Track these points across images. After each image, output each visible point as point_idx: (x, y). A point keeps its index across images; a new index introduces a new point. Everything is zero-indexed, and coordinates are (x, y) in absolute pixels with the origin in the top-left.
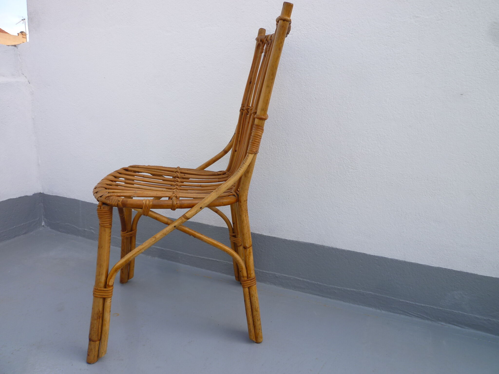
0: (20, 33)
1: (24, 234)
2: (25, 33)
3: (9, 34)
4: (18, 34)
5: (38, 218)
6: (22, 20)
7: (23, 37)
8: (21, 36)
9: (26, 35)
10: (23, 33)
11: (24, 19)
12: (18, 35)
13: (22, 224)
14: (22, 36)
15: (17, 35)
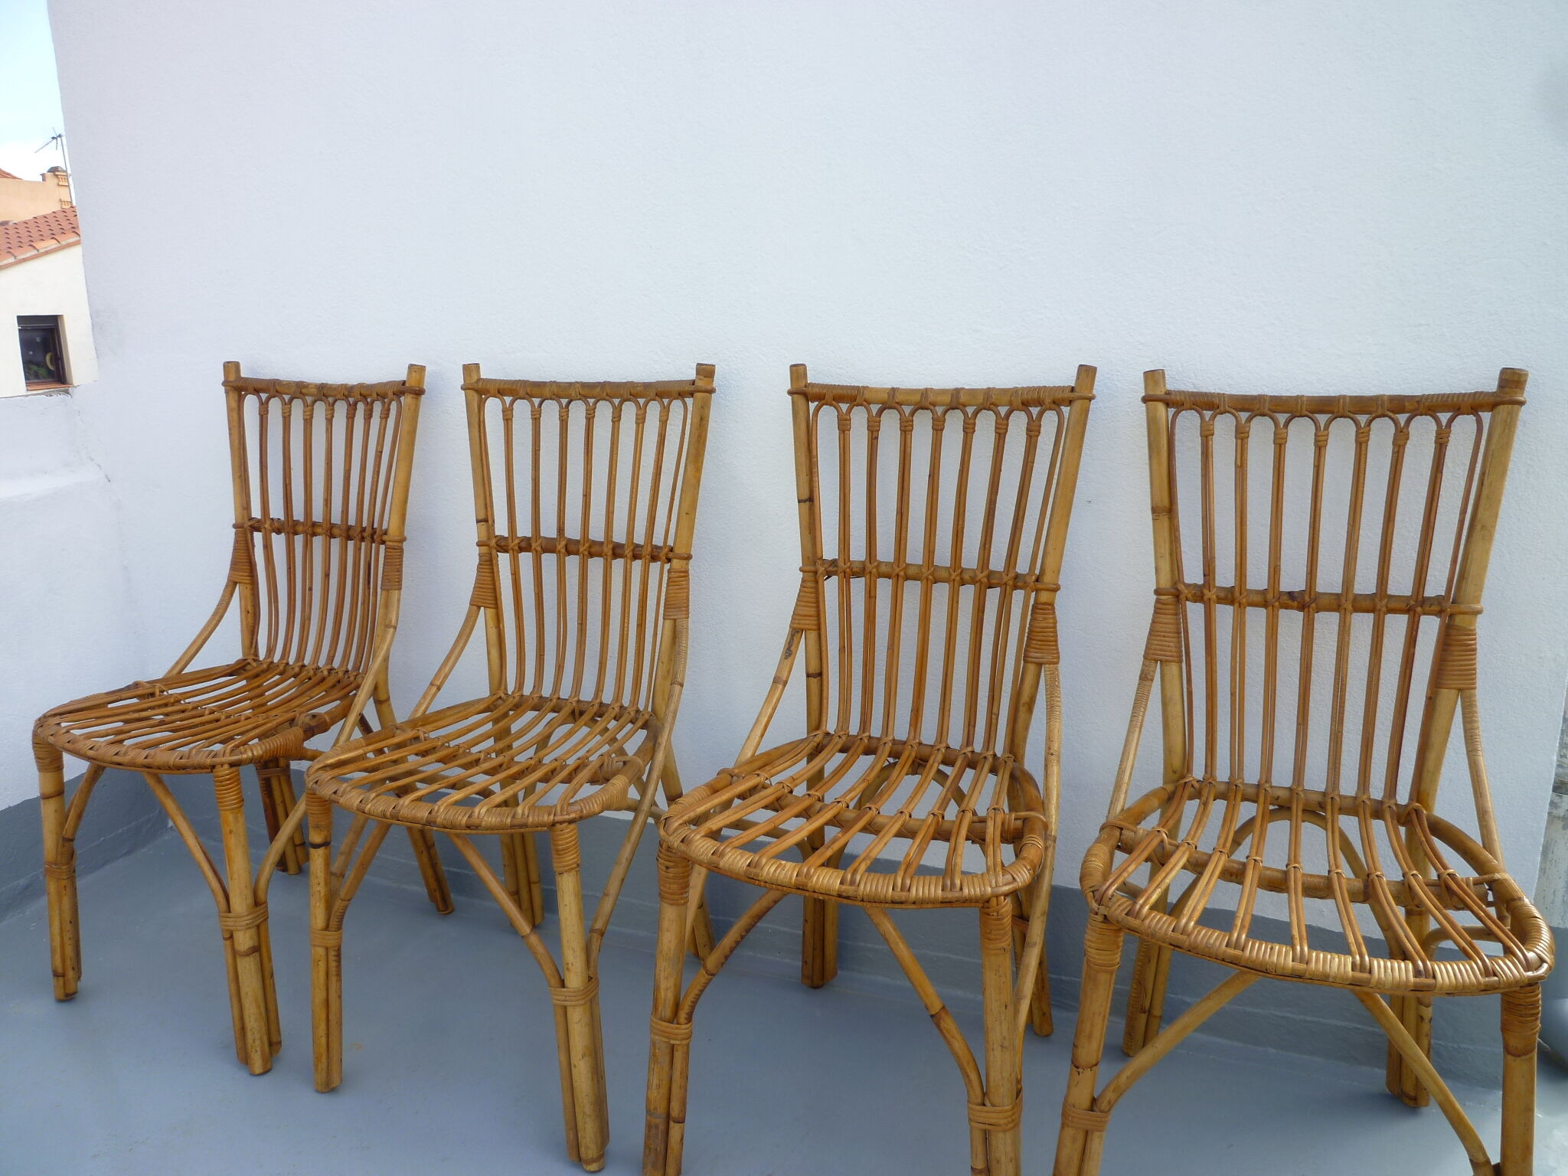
0: (48, 172)
1: (125, 854)
2: (64, 171)
3: (14, 178)
4: (43, 175)
5: (157, 811)
6: (53, 138)
7: (61, 183)
8: (51, 180)
9: (66, 177)
10: (58, 171)
11: (60, 136)
12: (44, 180)
13: (120, 831)
14: (55, 181)
15: (41, 180)
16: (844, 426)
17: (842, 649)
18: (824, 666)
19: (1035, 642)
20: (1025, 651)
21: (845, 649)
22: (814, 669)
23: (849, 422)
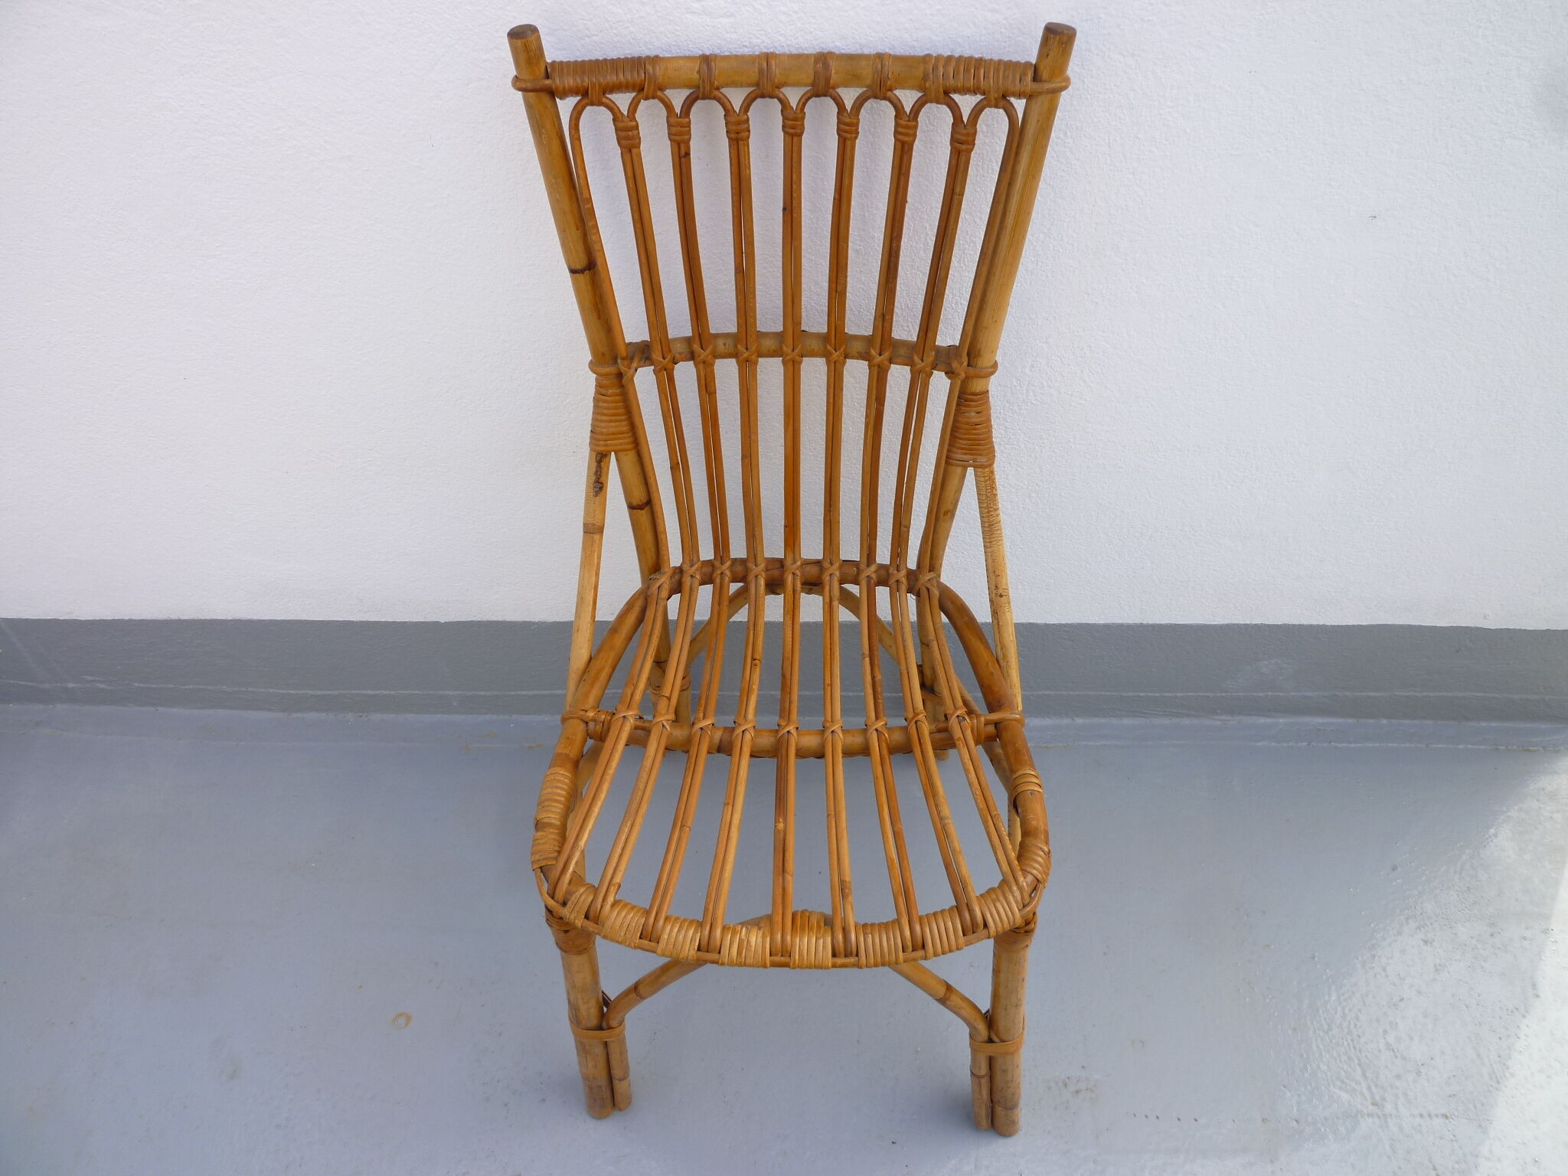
16: (628, 139)
17: (674, 468)
18: (653, 489)
19: (961, 441)
20: (948, 451)
21: (679, 466)
22: (639, 496)
23: (635, 132)
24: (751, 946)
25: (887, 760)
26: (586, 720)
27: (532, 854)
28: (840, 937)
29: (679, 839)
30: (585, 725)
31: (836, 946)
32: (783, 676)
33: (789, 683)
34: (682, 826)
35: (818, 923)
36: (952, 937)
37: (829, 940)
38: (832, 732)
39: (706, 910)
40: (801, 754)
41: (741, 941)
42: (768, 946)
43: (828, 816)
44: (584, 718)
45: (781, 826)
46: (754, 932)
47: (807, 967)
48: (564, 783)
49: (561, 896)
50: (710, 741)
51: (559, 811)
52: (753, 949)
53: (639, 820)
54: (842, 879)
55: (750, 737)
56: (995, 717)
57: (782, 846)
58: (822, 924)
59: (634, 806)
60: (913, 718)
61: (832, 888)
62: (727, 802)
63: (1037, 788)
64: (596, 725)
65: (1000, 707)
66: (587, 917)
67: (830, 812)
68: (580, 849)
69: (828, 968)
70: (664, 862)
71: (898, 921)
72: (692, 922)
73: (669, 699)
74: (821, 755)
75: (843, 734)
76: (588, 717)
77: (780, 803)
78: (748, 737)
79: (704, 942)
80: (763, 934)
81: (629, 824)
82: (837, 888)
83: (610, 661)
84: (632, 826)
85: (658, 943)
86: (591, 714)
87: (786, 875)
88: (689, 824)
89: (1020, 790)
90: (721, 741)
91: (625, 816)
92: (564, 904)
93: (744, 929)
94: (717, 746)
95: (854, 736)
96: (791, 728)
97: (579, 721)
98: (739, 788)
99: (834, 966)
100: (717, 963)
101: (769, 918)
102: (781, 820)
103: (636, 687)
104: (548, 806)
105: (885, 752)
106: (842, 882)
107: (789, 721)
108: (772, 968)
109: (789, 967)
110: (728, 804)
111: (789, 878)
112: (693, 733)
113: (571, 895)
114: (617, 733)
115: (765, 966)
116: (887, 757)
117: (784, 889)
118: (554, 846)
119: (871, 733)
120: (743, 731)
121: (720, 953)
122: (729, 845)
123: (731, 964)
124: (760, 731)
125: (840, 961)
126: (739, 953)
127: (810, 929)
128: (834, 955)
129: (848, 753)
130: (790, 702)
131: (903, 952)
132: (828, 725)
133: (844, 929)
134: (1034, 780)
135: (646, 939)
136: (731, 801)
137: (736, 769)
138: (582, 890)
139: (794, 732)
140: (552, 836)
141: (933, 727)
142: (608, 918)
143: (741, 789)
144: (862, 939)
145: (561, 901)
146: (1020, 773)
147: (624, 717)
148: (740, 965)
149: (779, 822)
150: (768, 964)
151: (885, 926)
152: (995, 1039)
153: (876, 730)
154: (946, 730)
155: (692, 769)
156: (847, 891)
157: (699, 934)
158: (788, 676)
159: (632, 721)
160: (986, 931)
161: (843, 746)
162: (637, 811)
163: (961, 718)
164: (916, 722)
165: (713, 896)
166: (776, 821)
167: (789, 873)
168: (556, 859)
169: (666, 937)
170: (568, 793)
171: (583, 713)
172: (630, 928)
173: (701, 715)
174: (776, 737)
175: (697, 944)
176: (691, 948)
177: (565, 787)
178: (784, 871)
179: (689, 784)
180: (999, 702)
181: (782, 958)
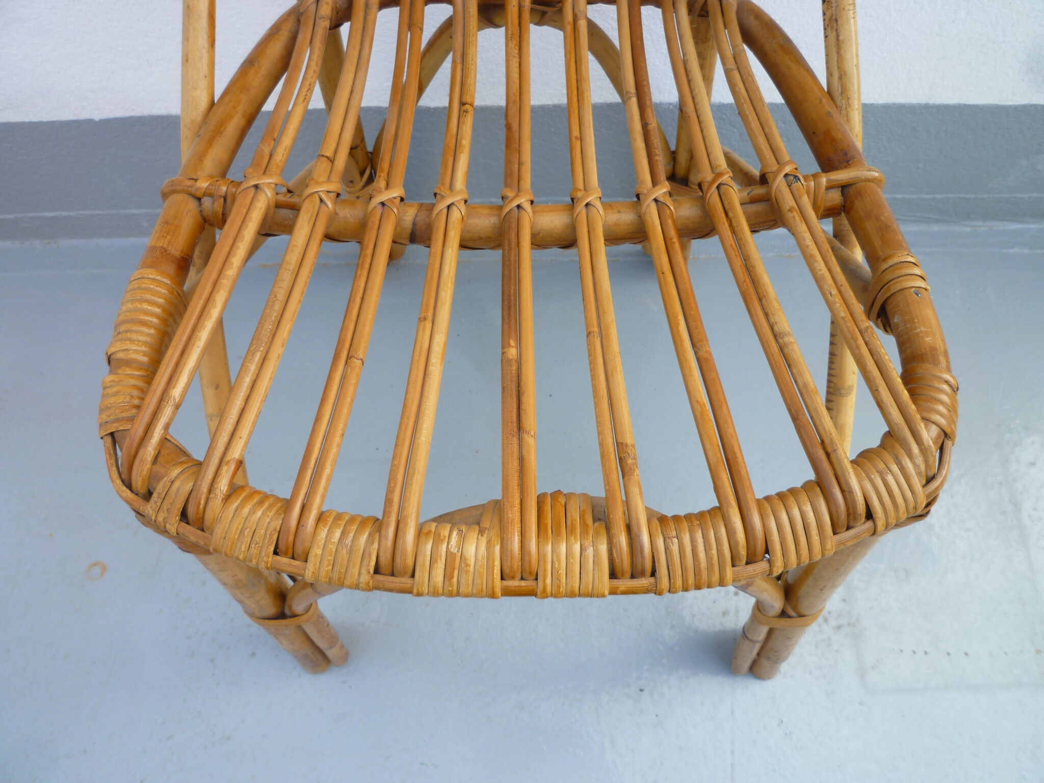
24: (467, 565)
25: (677, 246)
26: (199, 194)
27: (102, 411)
28: (622, 539)
29: (344, 378)
30: (197, 203)
31: (617, 561)
32: (509, 127)
33: (517, 136)
34: (349, 357)
35: (582, 517)
36: (815, 538)
37: (603, 548)
38: (587, 205)
39: (388, 502)
40: (539, 242)
41: (449, 555)
42: (497, 564)
43: (589, 334)
44: (193, 191)
45: (512, 352)
46: (473, 536)
47: (566, 596)
48: (159, 295)
49: (139, 484)
50: (397, 226)
51: (148, 339)
52: (471, 569)
53: (277, 350)
54: (620, 440)
55: (459, 216)
56: (841, 176)
57: (514, 385)
58: (589, 521)
59: (269, 327)
60: (714, 180)
61: (603, 456)
62: (422, 315)
63: (922, 284)
64: (213, 203)
65: (848, 161)
66: (184, 516)
67: (591, 329)
68: (171, 402)
69: (603, 596)
70: (317, 420)
71: (719, 511)
72: (364, 521)
73: (332, 161)
74: (569, 242)
75: (604, 209)
76: (198, 189)
77: (509, 315)
78: (456, 214)
79: (385, 560)
80: (489, 542)
81: (258, 357)
82: (612, 457)
83: (241, 109)
84: (264, 360)
85: (306, 561)
86: (203, 184)
87: (525, 436)
88: (360, 354)
89: (895, 288)
90: (414, 224)
91: (251, 345)
92: (148, 495)
93: (455, 533)
94: (409, 231)
95: (619, 212)
96: (523, 200)
97: (187, 196)
98: (443, 294)
99: (613, 592)
100: (410, 592)
101: (497, 507)
102: (512, 343)
103: (277, 141)
104: (126, 332)
105: (672, 233)
106: (620, 446)
107: (519, 191)
108: (503, 598)
109: (535, 595)
110: (425, 319)
111: (530, 440)
112: (369, 212)
113: (158, 481)
114: (245, 211)
115: (493, 596)
116: (675, 240)
117: (522, 460)
118: (132, 397)
119: (648, 205)
120: (449, 207)
121: (413, 576)
122: (426, 387)
123: (435, 593)
124: (475, 208)
125: (624, 583)
126: (447, 576)
127: (570, 531)
128: (613, 575)
129: (612, 239)
130: (520, 164)
131: (733, 566)
132: (579, 195)
133: (629, 528)
134: (917, 271)
135: (285, 554)
136: (430, 314)
137: (437, 265)
138: (175, 472)
139: (527, 206)
140: (133, 382)
141: (745, 194)
142: (217, 520)
143: (447, 294)
144: (660, 542)
145: (142, 491)
146: (896, 260)
147: (256, 187)
148: (450, 595)
149: (509, 346)
150: (498, 591)
151: (699, 519)
152: (791, 612)
153: (656, 200)
154: (766, 199)
155: (367, 266)
156: (630, 461)
157: (376, 545)
158: (515, 126)
159: (269, 194)
160: (869, 524)
161: (604, 226)
162: (274, 335)
163: (792, 178)
164: (718, 187)
165: (400, 477)
166: (505, 345)
167: (528, 433)
168: (131, 419)
169: (319, 552)
170: (164, 310)
171: (189, 183)
172: (257, 538)
173: (382, 184)
174: (499, 215)
175: (373, 563)
176: (364, 571)
177: (161, 301)
178: (520, 427)
179: (361, 291)
180: (846, 154)
181: (523, 583)
